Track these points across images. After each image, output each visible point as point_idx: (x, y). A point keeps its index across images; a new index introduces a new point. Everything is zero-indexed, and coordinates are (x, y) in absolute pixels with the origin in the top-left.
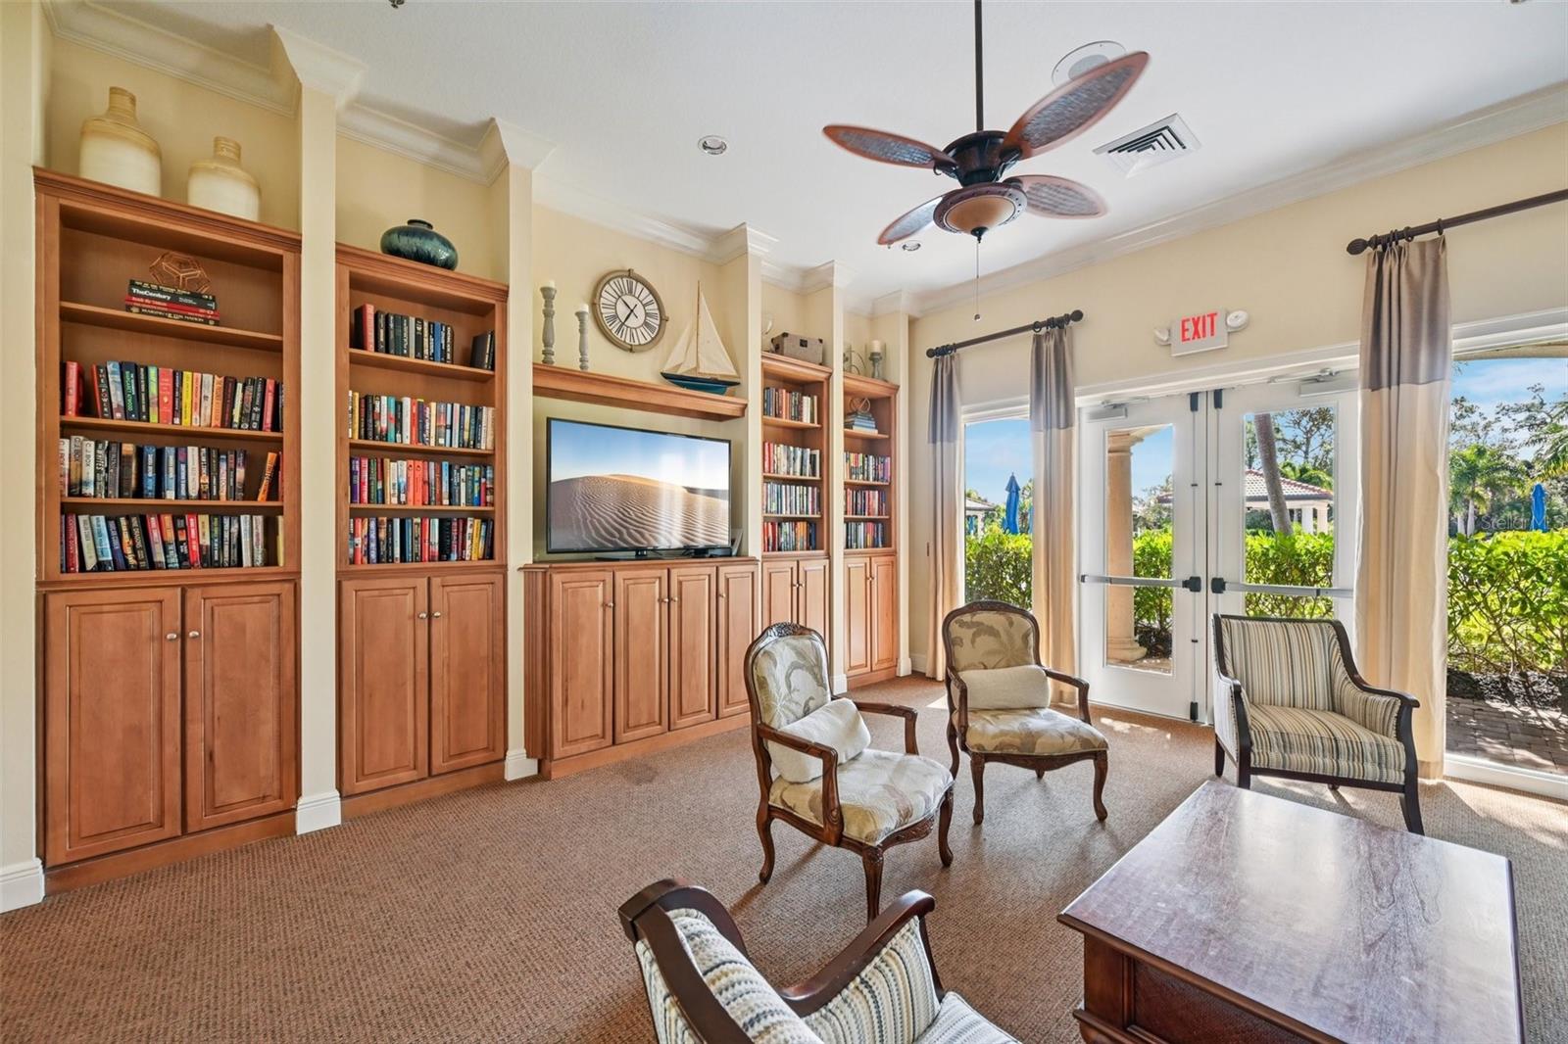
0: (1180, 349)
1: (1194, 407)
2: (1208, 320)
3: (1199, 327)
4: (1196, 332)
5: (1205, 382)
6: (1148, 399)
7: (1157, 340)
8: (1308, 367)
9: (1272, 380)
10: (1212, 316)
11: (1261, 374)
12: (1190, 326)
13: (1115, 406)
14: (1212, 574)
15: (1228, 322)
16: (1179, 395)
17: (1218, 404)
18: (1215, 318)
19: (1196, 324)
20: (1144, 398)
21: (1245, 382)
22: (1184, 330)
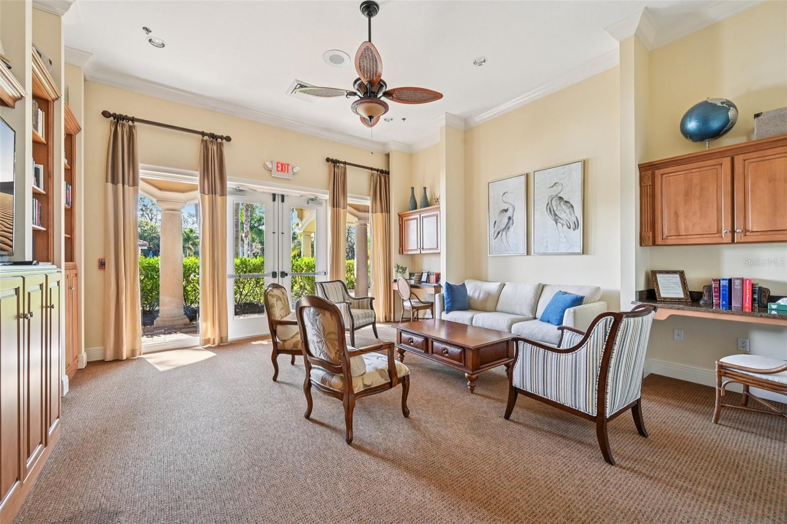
0: (275, 174)
1: (274, 200)
2: (286, 166)
3: (283, 167)
4: (282, 169)
5: (279, 191)
6: (256, 191)
7: (265, 167)
8: (310, 194)
9: (301, 196)
10: (288, 165)
11: (299, 193)
12: (279, 165)
13: (240, 191)
14: (280, 270)
15: (294, 170)
16: (269, 193)
17: (283, 201)
18: (289, 166)
19: (282, 165)
20: (254, 190)
21: (293, 194)
22: (278, 167)
